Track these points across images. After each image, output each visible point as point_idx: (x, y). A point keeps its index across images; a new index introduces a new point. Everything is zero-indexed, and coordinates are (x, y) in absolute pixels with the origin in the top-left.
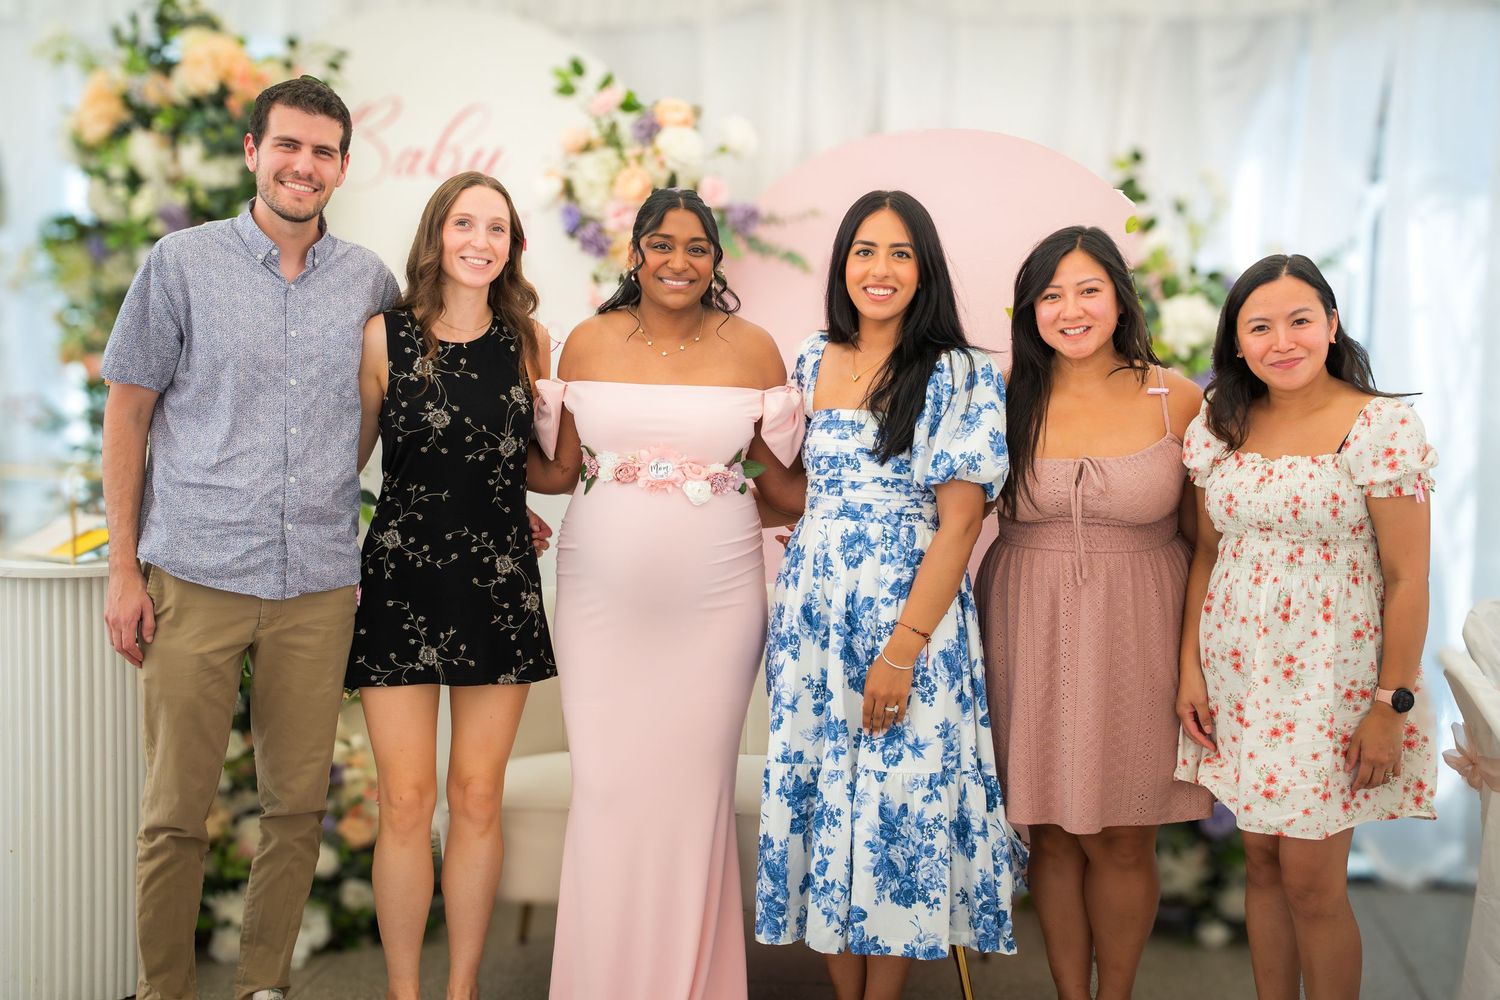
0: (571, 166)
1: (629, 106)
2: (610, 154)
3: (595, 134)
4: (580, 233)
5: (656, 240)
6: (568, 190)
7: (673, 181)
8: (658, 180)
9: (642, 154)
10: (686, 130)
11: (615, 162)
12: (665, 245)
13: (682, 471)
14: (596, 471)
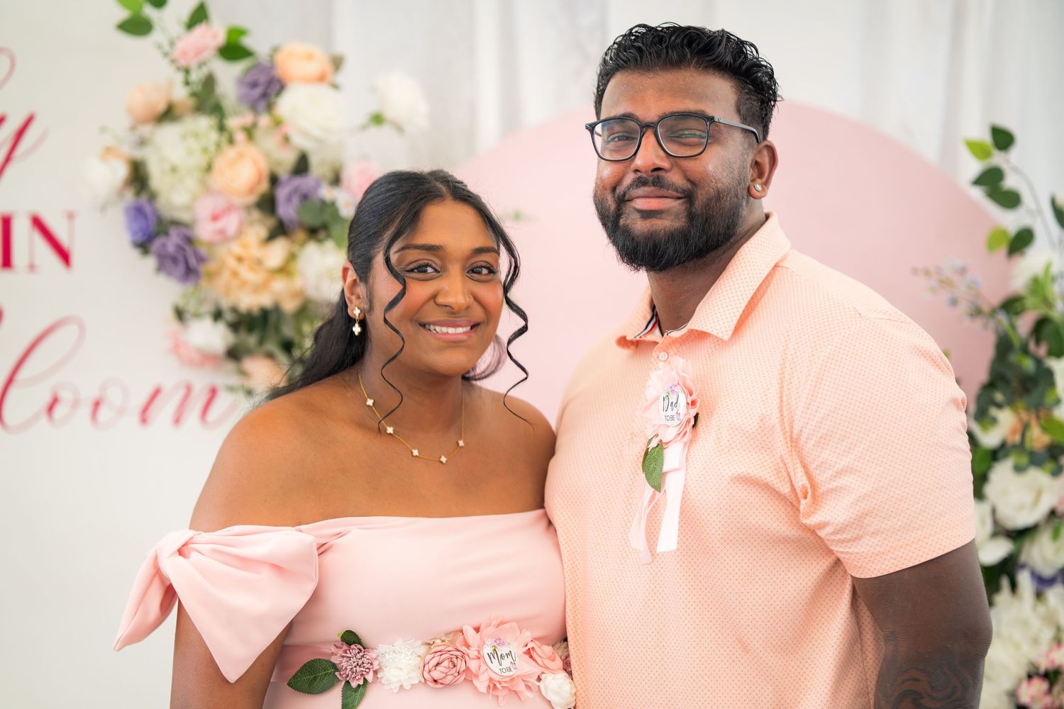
0: (142, 142)
1: (233, 50)
2: (204, 123)
3: (180, 94)
4: (156, 245)
5: (413, 255)
6: (138, 177)
7: (302, 166)
8: (279, 163)
9: (254, 125)
10: (323, 91)
11: (214, 136)
12: (427, 265)
13: (531, 657)
14: (376, 672)
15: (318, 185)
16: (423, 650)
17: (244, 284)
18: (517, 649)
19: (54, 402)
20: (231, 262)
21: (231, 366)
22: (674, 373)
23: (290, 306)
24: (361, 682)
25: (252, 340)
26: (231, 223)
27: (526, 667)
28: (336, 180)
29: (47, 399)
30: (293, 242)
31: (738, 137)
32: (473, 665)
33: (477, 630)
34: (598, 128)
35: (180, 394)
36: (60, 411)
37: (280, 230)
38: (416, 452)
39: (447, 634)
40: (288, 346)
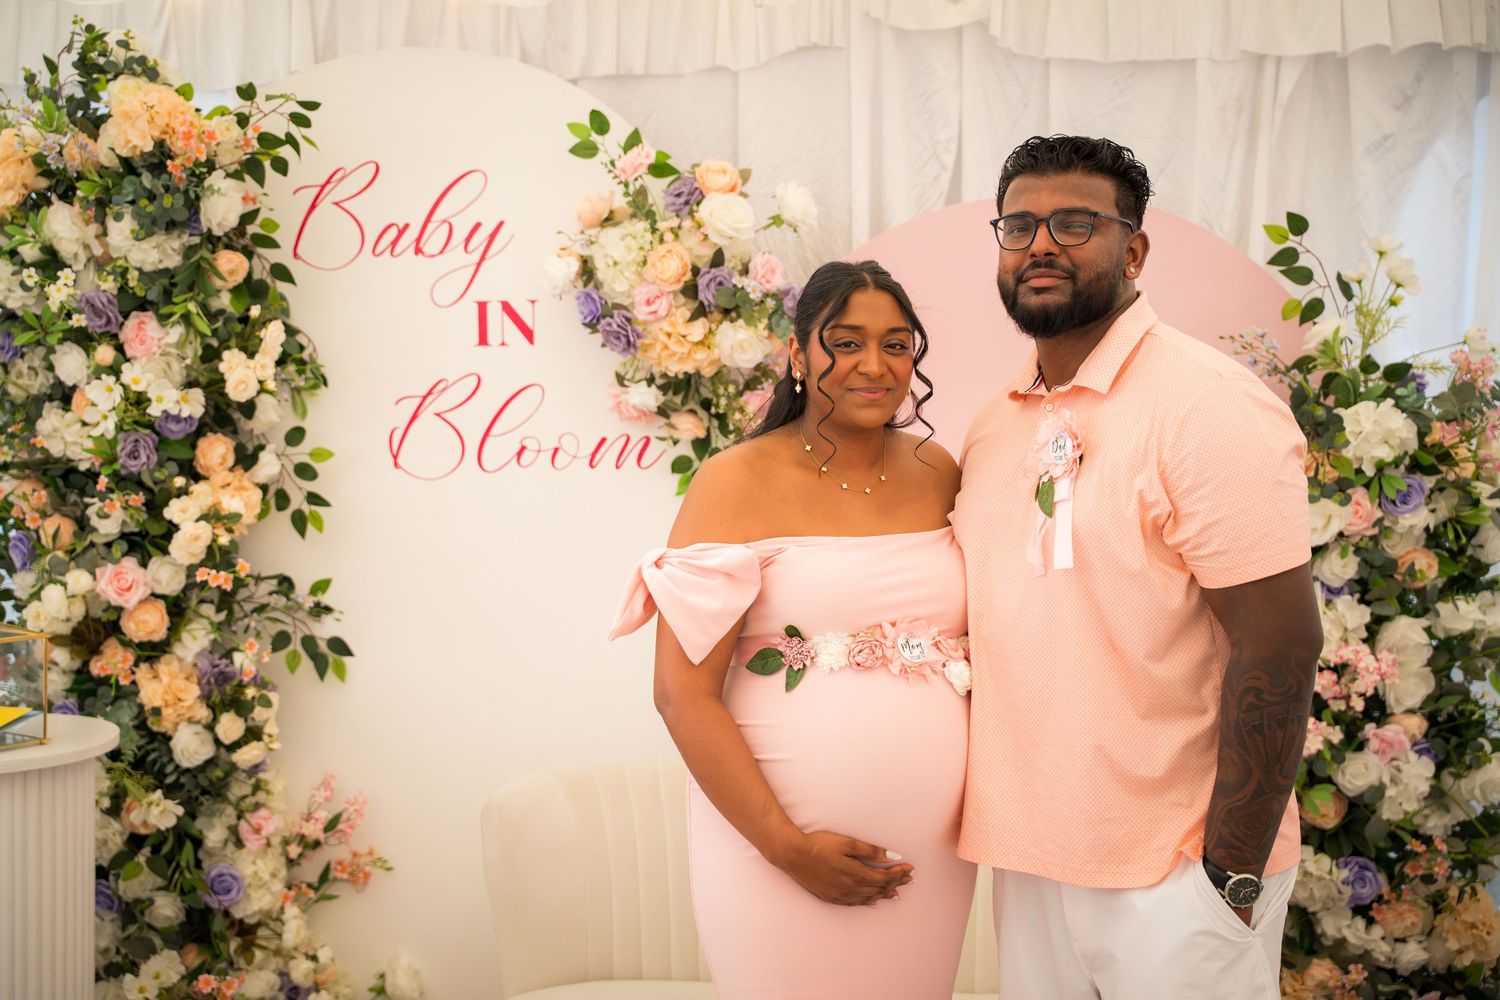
0: (590, 243)
1: (660, 169)
2: (642, 225)
3: (621, 202)
4: (603, 322)
5: (841, 334)
6: (587, 271)
7: (718, 260)
8: (698, 257)
9: (679, 227)
10: (734, 197)
11: (648, 236)
12: (852, 342)
13: (938, 648)
14: (812, 658)
15: (731, 276)
16: (849, 640)
17: (674, 354)
18: (926, 642)
19: (523, 448)
20: (663, 338)
21: (663, 421)
22: (1062, 422)
23: (708, 372)
24: (801, 667)
25: (678, 399)
26: (662, 306)
27: (933, 655)
28: (745, 271)
29: (517, 448)
30: (711, 322)
31: (1117, 228)
32: (889, 653)
33: (893, 625)
34: (1001, 224)
35: (623, 441)
36: (525, 455)
37: (701, 312)
38: (845, 486)
39: (869, 628)
40: (706, 405)
